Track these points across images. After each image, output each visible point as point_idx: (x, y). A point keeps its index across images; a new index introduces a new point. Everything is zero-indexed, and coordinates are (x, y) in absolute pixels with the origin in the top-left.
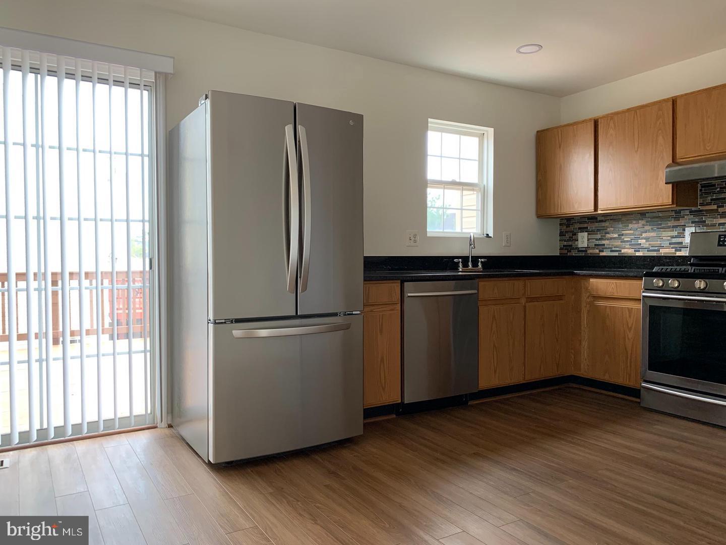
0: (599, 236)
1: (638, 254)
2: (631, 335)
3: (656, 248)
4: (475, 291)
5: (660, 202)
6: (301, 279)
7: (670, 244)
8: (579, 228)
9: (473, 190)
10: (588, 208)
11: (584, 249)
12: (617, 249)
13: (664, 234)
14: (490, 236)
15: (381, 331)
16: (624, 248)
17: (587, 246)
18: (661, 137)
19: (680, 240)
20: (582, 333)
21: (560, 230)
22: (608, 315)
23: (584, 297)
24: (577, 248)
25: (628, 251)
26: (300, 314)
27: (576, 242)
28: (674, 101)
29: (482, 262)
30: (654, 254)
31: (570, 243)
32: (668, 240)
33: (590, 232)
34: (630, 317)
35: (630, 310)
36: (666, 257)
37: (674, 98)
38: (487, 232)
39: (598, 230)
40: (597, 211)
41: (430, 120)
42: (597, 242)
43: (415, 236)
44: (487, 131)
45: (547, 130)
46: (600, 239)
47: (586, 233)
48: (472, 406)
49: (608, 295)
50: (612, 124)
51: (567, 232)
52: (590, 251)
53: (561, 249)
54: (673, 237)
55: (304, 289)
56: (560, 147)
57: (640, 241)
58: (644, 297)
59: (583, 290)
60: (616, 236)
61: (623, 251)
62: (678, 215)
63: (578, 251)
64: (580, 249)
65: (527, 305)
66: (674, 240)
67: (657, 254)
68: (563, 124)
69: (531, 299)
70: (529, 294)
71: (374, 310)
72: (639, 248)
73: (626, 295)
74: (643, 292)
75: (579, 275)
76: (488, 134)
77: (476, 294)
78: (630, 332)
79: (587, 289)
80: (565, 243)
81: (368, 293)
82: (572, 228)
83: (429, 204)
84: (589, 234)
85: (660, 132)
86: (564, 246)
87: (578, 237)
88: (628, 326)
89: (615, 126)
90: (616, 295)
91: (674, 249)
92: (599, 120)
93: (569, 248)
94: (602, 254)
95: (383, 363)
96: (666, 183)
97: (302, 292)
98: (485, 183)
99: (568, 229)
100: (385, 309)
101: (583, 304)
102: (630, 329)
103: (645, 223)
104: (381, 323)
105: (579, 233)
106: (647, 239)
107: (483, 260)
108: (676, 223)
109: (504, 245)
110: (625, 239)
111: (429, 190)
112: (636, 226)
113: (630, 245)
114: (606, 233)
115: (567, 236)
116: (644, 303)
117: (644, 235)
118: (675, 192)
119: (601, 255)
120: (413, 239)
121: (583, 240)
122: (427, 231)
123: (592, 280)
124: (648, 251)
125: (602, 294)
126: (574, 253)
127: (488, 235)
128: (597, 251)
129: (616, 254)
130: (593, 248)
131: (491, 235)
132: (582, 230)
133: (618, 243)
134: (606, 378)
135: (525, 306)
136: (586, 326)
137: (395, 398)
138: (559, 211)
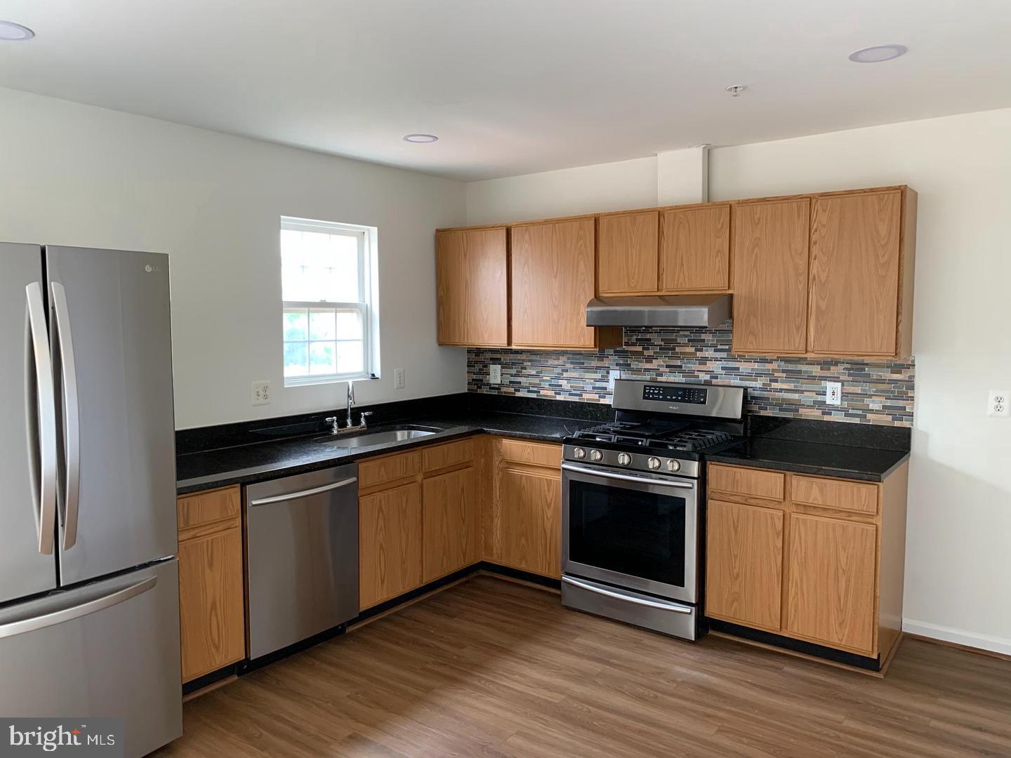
0: (514, 371)
1: (559, 398)
2: (549, 513)
3: (579, 392)
4: (354, 479)
5: (581, 344)
6: (64, 529)
7: (594, 388)
8: (491, 359)
9: (352, 311)
10: (501, 342)
11: (497, 386)
12: (536, 389)
13: (588, 375)
14: (377, 376)
15: (211, 564)
16: (544, 388)
17: (500, 383)
18: (582, 263)
19: (603, 384)
20: (494, 506)
21: (468, 358)
22: (524, 487)
23: (496, 462)
24: (488, 384)
25: (547, 393)
26: (66, 584)
27: (488, 376)
28: (596, 220)
29: (365, 416)
30: (576, 399)
31: (480, 377)
32: (591, 384)
33: (505, 366)
34: (549, 491)
35: (549, 482)
36: (590, 405)
37: (596, 216)
38: (372, 370)
39: (514, 364)
40: (511, 345)
41: (282, 217)
42: (513, 379)
43: (265, 389)
44: (369, 230)
45: (449, 230)
46: (515, 375)
47: (499, 366)
48: (351, 634)
49: (523, 461)
50: (527, 237)
51: (476, 362)
52: (504, 389)
53: (469, 383)
54: (596, 380)
55: (71, 542)
56: (465, 255)
57: (561, 382)
58: (564, 469)
59: (495, 453)
60: (534, 372)
61: (542, 392)
62: (601, 357)
63: (490, 388)
64: (492, 386)
65: (425, 481)
66: (598, 384)
67: (579, 399)
68: (469, 225)
69: (428, 475)
70: (427, 468)
71: (199, 535)
72: (558, 389)
73: (545, 463)
74: (563, 463)
75: (489, 433)
76: (369, 233)
77: (355, 482)
78: (549, 509)
79: (499, 451)
80: (475, 377)
81: (188, 512)
82: (482, 358)
83: (285, 338)
84: (502, 368)
85: (581, 256)
86: (473, 380)
87: (489, 370)
88: (547, 501)
89: (530, 239)
90: (532, 462)
91: (598, 395)
92: (513, 229)
93: (478, 383)
94: (518, 394)
95: (216, 609)
96: (587, 326)
97: (67, 548)
98: (367, 302)
99: (477, 359)
100: (216, 529)
101: (496, 471)
102: (549, 507)
103: (566, 360)
104: (209, 555)
105: (491, 366)
106: (568, 379)
107: (367, 414)
108: (600, 364)
109: (395, 387)
110: (544, 378)
111: (286, 316)
112: (556, 362)
113: (550, 385)
114: (522, 368)
115: (477, 367)
116: (564, 477)
117: (565, 375)
118: (598, 334)
119: (516, 395)
120: (262, 393)
121: (495, 375)
122: (283, 378)
123: (505, 441)
124: (570, 395)
125: (517, 460)
126: (485, 391)
127: (373, 375)
128: (512, 390)
129: (534, 396)
130: (508, 386)
131: (378, 374)
132: (496, 361)
133: (536, 381)
134: (523, 567)
135: (422, 486)
136: (498, 499)
137: (236, 654)
138: (466, 341)
